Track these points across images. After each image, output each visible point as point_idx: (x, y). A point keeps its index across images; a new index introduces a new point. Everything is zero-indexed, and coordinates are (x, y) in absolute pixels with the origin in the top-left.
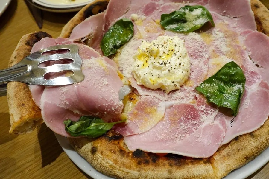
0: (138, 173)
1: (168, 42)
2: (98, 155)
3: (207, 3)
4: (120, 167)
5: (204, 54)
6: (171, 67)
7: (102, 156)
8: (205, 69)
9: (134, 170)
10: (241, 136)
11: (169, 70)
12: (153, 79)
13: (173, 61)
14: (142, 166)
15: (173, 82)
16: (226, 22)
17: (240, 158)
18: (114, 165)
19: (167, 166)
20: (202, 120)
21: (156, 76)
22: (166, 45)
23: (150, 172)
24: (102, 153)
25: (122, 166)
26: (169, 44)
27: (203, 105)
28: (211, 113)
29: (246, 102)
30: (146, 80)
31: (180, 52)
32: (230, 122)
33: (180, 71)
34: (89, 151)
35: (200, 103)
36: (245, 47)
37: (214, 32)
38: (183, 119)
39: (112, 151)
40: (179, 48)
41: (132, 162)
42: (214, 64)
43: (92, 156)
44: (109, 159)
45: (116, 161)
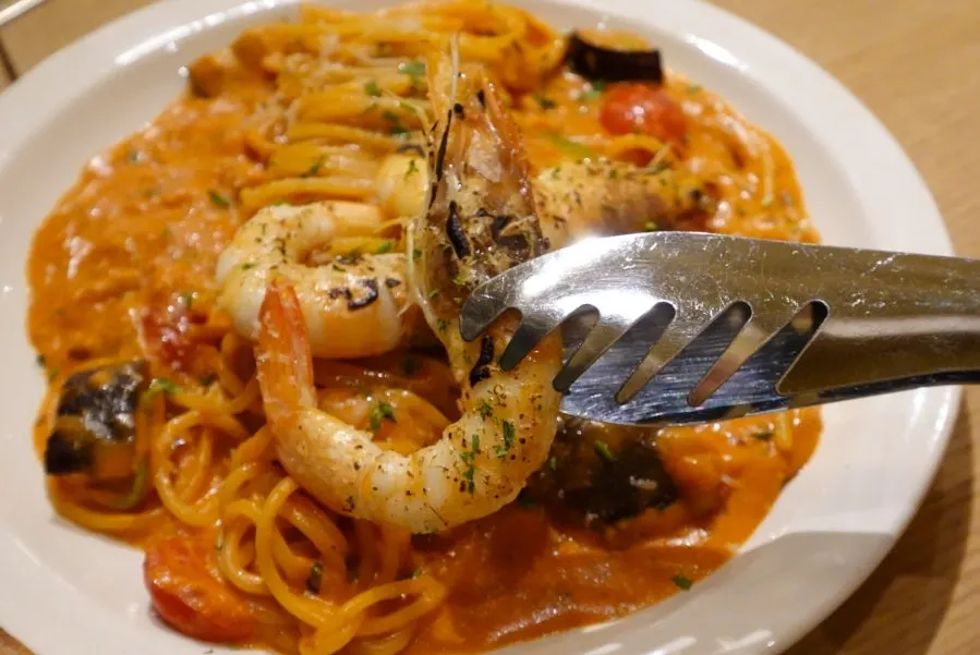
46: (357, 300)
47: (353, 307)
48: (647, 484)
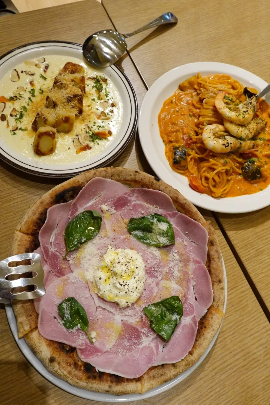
0: (86, 384)
1: (132, 262)
2: (56, 364)
3: (175, 217)
4: (72, 378)
5: (158, 275)
6: (129, 290)
7: (59, 367)
8: (155, 291)
9: (83, 381)
10: (166, 364)
11: (126, 292)
12: (111, 296)
13: (132, 283)
14: (90, 380)
15: (127, 303)
16: (185, 243)
17: (161, 381)
18: (68, 375)
19: (109, 382)
20: (142, 340)
21: (114, 294)
22: (129, 264)
23: (95, 385)
24: (59, 364)
25: (74, 377)
26: (131, 264)
27: (146, 327)
28: (150, 336)
29: (178, 331)
30: (105, 296)
31: (139, 275)
32: (162, 347)
33: (136, 293)
34: (48, 359)
35: (144, 325)
36: (192, 276)
37: (172, 252)
38: (128, 336)
39: (68, 364)
40: (139, 271)
41: (83, 376)
42: (164, 287)
43: (49, 364)
44: (64, 370)
45: (70, 373)
46: (226, 145)
47: (226, 147)
48: (259, 176)
